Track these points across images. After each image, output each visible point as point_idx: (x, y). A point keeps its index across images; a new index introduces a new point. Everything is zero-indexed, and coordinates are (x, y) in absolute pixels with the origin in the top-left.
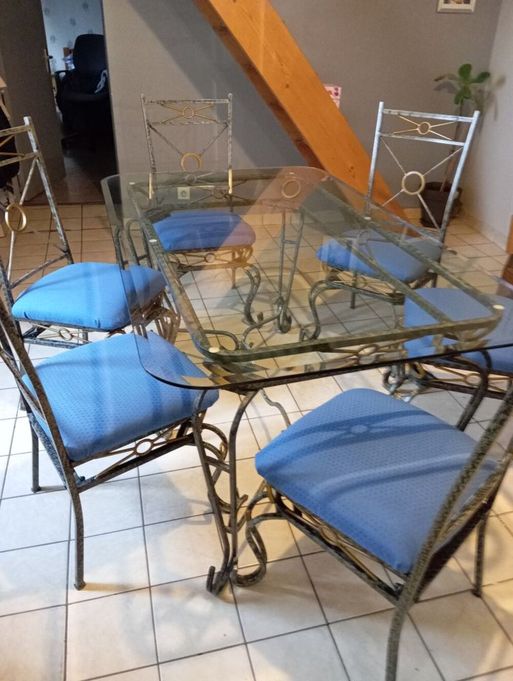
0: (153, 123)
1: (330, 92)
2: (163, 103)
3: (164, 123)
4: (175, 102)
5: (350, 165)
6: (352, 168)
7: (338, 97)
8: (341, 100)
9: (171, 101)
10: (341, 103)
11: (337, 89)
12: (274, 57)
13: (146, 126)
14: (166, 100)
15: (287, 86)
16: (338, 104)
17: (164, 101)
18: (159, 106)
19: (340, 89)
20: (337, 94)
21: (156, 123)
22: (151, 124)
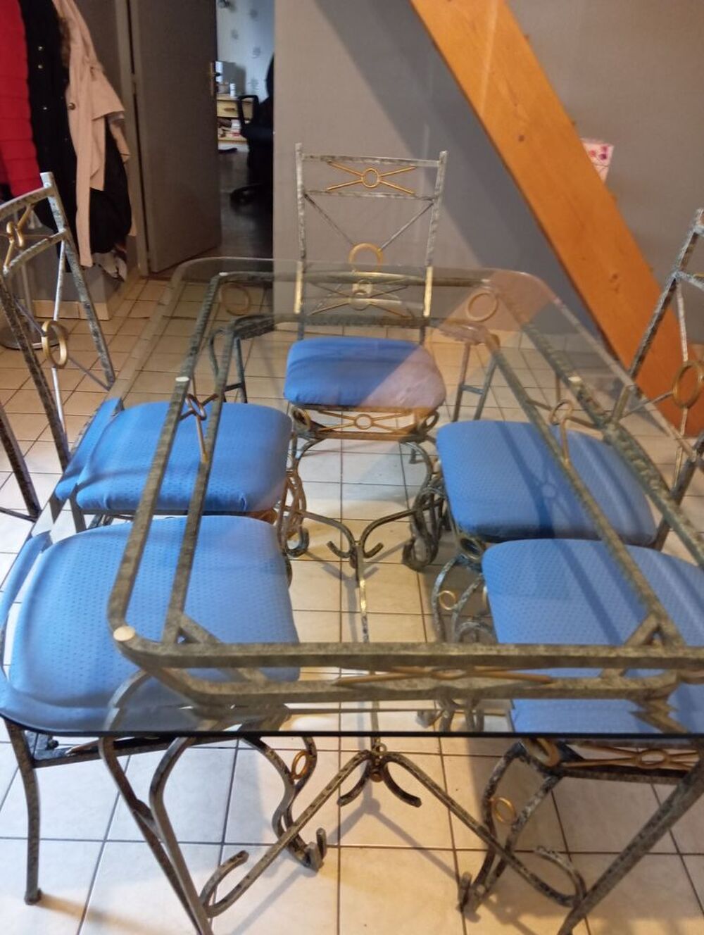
0: (311, 191)
1: (593, 153)
2: (331, 160)
3: (328, 192)
4: (351, 159)
5: (612, 272)
6: (615, 277)
7: (607, 162)
8: (611, 167)
9: (344, 158)
10: (609, 175)
11: (605, 149)
12: (504, 90)
13: (299, 196)
14: (337, 155)
15: (521, 139)
16: (604, 174)
17: (333, 157)
18: (325, 164)
19: (610, 150)
20: (604, 157)
21: (316, 192)
22: (308, 193)
